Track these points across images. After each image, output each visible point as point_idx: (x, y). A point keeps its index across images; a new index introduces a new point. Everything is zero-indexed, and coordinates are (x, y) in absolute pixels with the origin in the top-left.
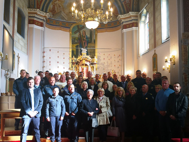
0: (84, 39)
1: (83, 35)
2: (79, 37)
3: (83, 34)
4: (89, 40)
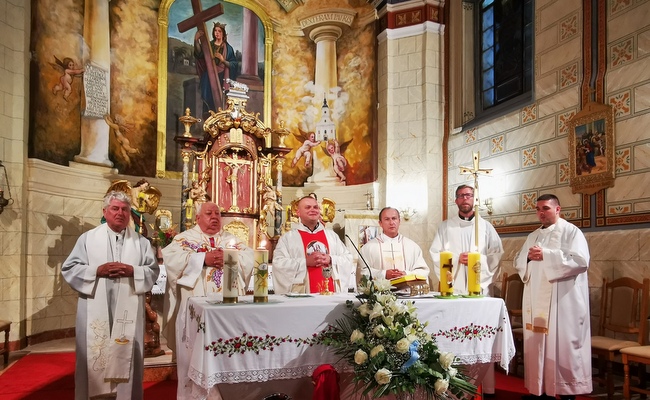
0: (218, 61)
1: (217, 43)
2: (198, 46)
3: (215, 39)
4: (239, 63)
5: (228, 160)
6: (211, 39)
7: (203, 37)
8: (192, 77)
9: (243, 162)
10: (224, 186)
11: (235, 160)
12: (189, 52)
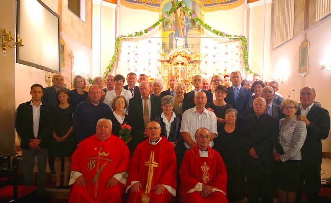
0: (182, 24)
1: (182, 17)
2: (174, 20)
3: (181, 15)
4: (191, 24)
5: (177, 66)
6: (179, 15)
7: (176, 16)
8: (172, 32)
9: (183, 67)
11: (180, 67)
12: (171, 23)
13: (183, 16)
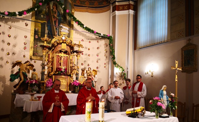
3: (53, 9)
4: (62, 18)
10: (58, 64)
12: (43, 13)
13: (55, 10)
